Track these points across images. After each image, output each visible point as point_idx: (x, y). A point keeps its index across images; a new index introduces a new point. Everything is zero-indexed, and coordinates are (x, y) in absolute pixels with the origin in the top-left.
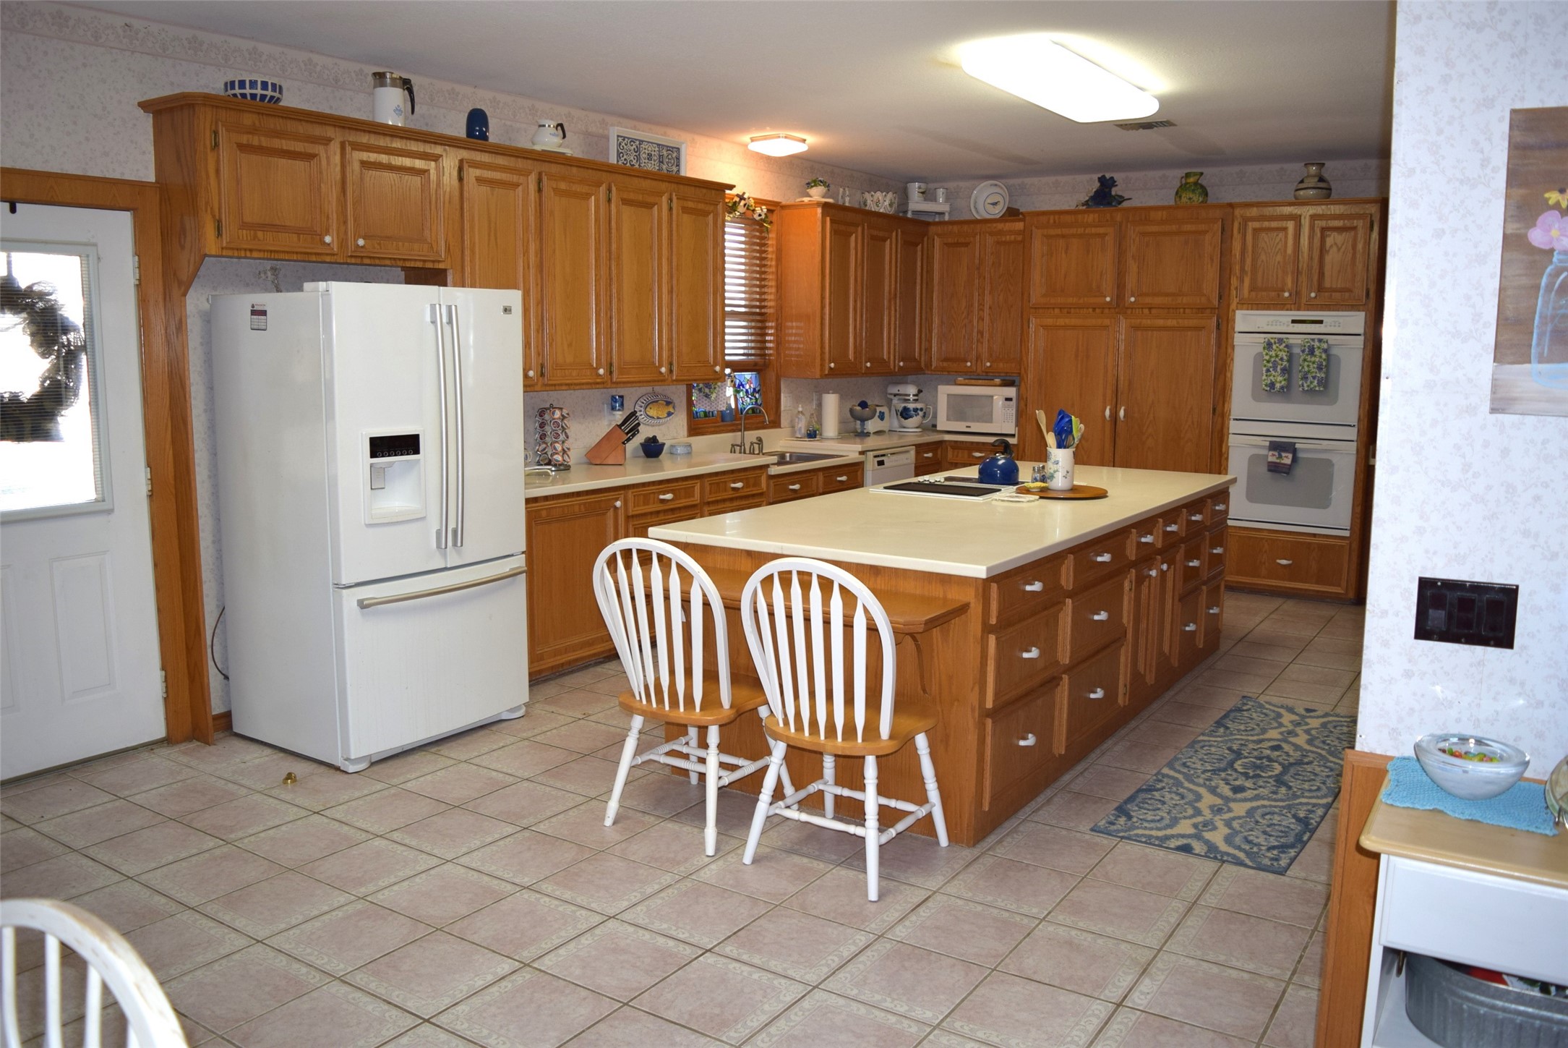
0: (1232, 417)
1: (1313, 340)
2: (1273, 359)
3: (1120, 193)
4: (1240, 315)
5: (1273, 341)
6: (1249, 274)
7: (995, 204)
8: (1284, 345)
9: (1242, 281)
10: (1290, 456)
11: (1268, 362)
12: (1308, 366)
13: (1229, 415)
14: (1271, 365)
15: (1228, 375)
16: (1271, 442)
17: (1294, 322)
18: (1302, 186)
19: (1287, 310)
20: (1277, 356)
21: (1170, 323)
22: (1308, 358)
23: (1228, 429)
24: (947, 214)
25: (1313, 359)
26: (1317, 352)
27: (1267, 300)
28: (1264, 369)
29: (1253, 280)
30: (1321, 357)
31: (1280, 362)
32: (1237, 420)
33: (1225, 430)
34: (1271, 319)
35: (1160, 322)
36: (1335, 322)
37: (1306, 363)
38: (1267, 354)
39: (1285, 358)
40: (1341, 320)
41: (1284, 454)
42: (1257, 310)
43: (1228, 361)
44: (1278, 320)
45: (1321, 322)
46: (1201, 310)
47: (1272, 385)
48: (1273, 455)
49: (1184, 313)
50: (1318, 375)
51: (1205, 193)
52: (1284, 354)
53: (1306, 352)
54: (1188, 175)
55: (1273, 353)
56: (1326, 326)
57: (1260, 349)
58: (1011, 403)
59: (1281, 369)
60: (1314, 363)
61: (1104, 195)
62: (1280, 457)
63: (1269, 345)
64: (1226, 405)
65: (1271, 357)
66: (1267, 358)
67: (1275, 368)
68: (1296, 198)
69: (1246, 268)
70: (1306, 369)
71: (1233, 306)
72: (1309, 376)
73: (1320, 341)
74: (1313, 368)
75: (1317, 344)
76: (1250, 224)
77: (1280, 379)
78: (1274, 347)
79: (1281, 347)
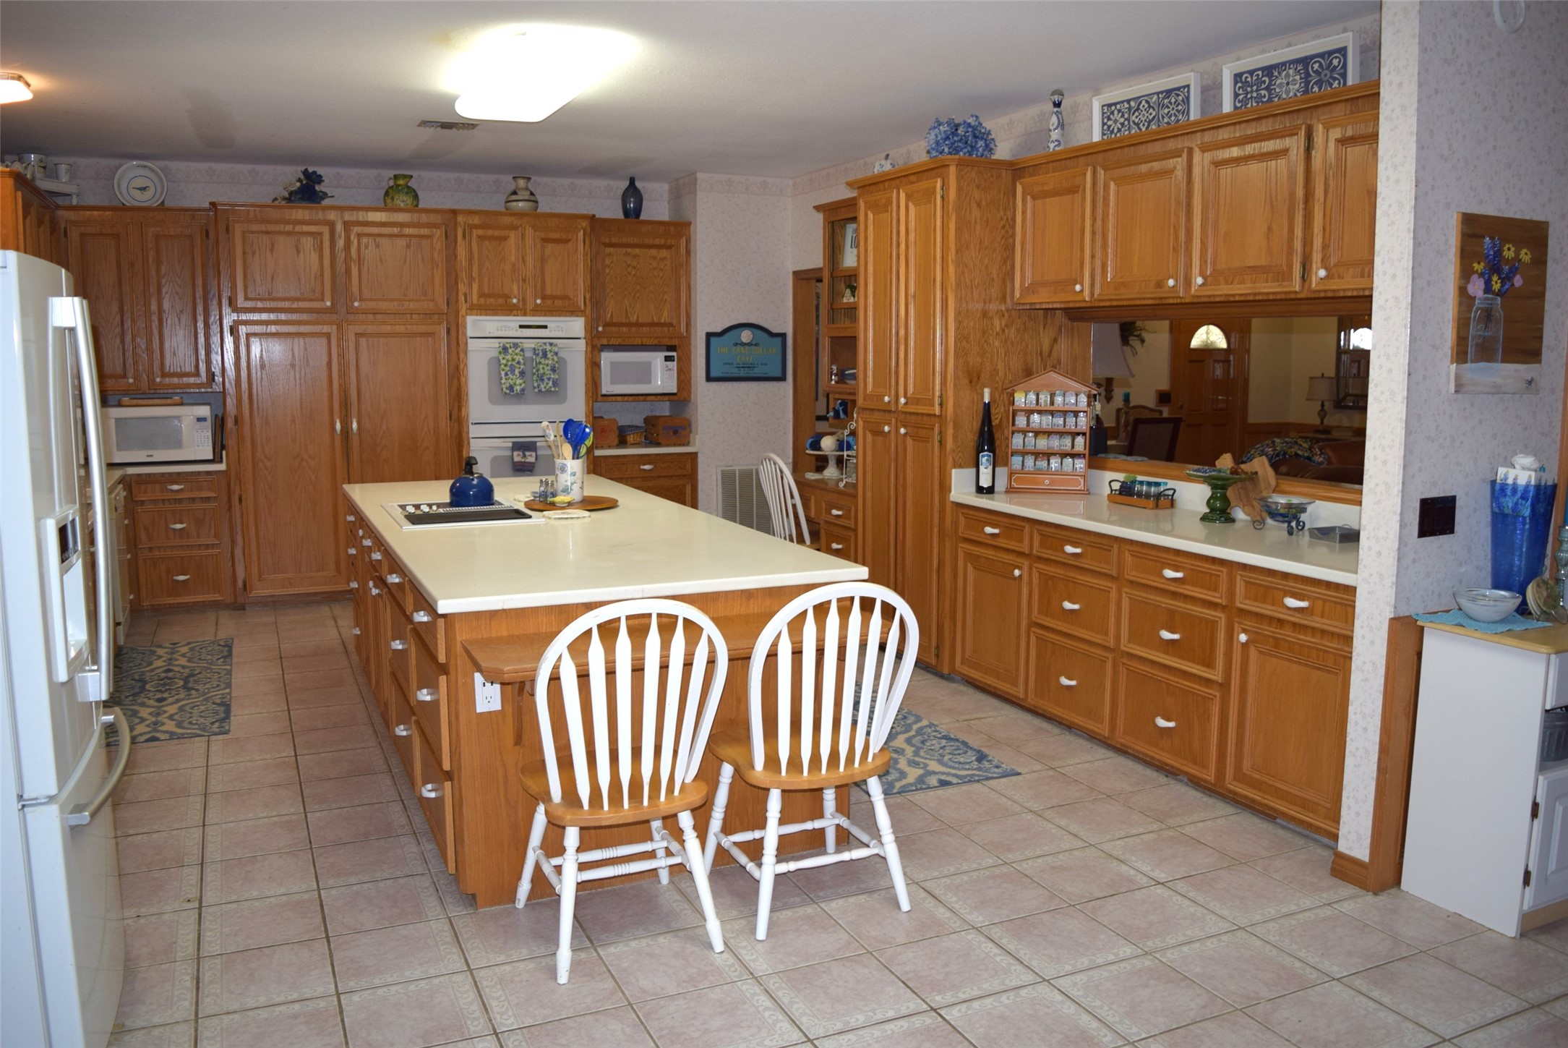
0: (470, 422)
1: (545, 344)
2: (509, 363)
3: (324, 190)
4: (471, 321)
5: (508, 346)
6: (477, 281)
7: (143, 189)
8: (519, 349)
9: (470, 287)
10: (534, 454)
11: (506, 365)
12: (543, 368)
13: (467, 420)
14: (508, 368)
15: (463, 380)
16: (513, 443)
17: (521, 327)
18: (514, 197)
19: (514, 315)
20: (513, 360)
21: (398, 329)
22: (543, 361)
23: (468, 433)
24: (74, 197)
25: (547, 362)
26: (549, 355)
27: (497, 304)
28: (503, 373)
29: (480, 286)
30: (553, 359)
31: (518, 366)
32: (476, 424)
33: (464, 435)
34: (500, 324)
35: (387, 329)
36: (558, 327)
37: (541, 366)
38: (504, 358)
39: (522, 361)
40: (562, 325)
41: (527, 453)
42: (486, 315)
43: (462, 366)
44: (507, 325)
45: (545, 327)
46: (428, 314)
47: (511, 388)
48: (519, 455)
49: (411, 319)
50: (552, 376)
51: (416, 197)
52: (521, 358)
53: (540, 355)
54: (396, 177)
55: (509, 357)
56: (551, 331)
57: (495, 354)
58: (205, 423)
59: (520, 373)
60: (547, 365)
61: (309, 190)
62: (524, 456)
63: (505, 349)
64: (463, 411)
65: (508, 361)
66: (504, 362)
67: (513, 372)
68: (507, 209)
69: (474, 275)
70: (542, 371)
71: (462, 312)
72: (545, 377)
73: (551, 344)
74: (547, 370)
75: (548, 348)
76: (474, 231)
77: (519, 381)
78: (510, 351)
79: (517, 351)
